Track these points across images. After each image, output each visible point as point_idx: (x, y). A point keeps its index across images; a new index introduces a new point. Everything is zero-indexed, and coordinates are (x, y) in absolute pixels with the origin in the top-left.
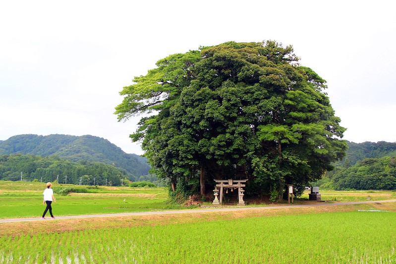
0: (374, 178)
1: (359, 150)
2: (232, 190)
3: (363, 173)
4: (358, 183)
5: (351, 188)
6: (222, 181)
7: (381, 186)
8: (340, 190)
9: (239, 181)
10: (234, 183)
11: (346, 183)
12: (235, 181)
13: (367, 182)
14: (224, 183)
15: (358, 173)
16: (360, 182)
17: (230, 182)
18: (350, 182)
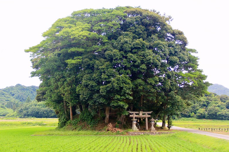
0: (48, 110)
1: (28, 91)
2: (142, 120)
3: (40, 106)
4: (38, 113)
5: (32, 117)
6: (134, 113)
7: (52, 115)
8: (24, 117)
9: (147, 113)
10: (143, 114)
11: (29, 113)
12: (144, 113)
13: (43, 113)
14: (135, 114)
15: (37, 107)
16: (39, 112)
17: (141, 113)
18: (32, 112)
